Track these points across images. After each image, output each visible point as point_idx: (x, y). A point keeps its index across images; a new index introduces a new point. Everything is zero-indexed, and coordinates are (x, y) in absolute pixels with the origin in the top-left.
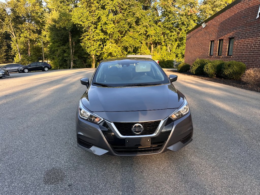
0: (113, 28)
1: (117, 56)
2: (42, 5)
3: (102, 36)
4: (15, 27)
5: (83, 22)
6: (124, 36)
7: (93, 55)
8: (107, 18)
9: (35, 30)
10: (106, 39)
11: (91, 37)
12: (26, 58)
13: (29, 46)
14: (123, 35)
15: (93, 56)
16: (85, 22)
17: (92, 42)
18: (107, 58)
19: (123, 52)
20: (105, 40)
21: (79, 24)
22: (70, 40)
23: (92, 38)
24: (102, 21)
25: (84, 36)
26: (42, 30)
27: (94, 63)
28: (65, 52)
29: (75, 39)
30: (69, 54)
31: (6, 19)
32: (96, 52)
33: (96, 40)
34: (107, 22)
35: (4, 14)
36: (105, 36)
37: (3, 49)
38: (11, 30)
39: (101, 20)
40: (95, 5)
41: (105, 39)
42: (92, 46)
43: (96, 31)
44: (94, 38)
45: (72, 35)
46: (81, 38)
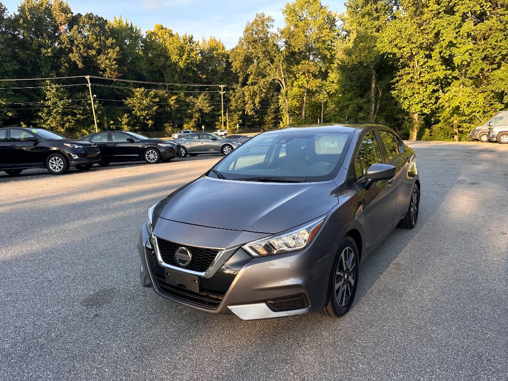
0: (470, 51)
1: (474, 114)
2: (335, 25)
3: (441, 72)
4: (287, 71)
5: (400, 49)
6: (499, 67)
7: (414, 113)
8: (457, 33)
9: (317, 73)
10: (450, 77)
11: (415, 77)
12: (297, 122)
13: (305, 101)
14: (495, 66)
15: (416, 116)
16: (404, 47)
17: (417, 87)
18: (450, 118)
19: (492, 104)
20: (448, 80)
21: (390, 53)
22: (373, 86)
23: (417, 79)
24: (444, 40)
25: (400, 76)
26: (329, 71)
27: (416, 130)
28: (361, 109)
29: (383, 83)
30: (368, 114)
31: (276, 60)
32: (424, 106)
33: (425, 82)
34: (455, 42)
35: (274, 52)
36: (449, 72)
37: (272, 107)
38: (280, 75)
39: (441, 39)
40: (430, 8)
41: (448, 78)
42: (416, 95)
43: (428, 64)
44: (421, 79)
45: (377, 75)
46: (395, 80)
